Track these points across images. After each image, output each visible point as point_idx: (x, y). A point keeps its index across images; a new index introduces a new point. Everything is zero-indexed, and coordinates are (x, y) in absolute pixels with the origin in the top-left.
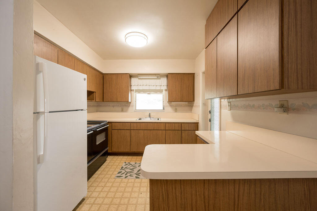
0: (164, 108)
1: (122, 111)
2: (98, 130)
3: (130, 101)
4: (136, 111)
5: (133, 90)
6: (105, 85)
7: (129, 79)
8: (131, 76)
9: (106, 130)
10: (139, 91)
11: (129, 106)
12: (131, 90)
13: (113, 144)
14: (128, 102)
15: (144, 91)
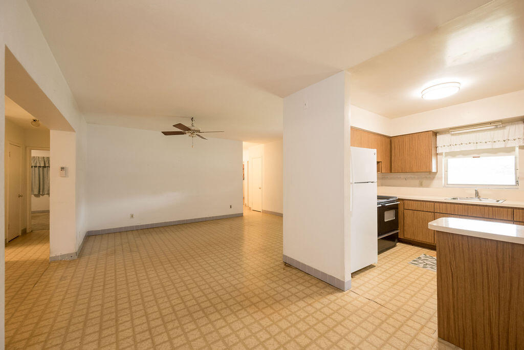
0: (517, 182)
1: (421, 185)
2: (386, 205)
3: (434, 170)
4: (447, 186)
5: (441, 154)
6: (393, 151)
7: (433, 138)
8: (435, 133)
9: (395, 208)
10: (453, 154)
11: (434, 178)
12: (437, 154)
13: (406, 228)
14: (430, 172)
15: (465, 154)
